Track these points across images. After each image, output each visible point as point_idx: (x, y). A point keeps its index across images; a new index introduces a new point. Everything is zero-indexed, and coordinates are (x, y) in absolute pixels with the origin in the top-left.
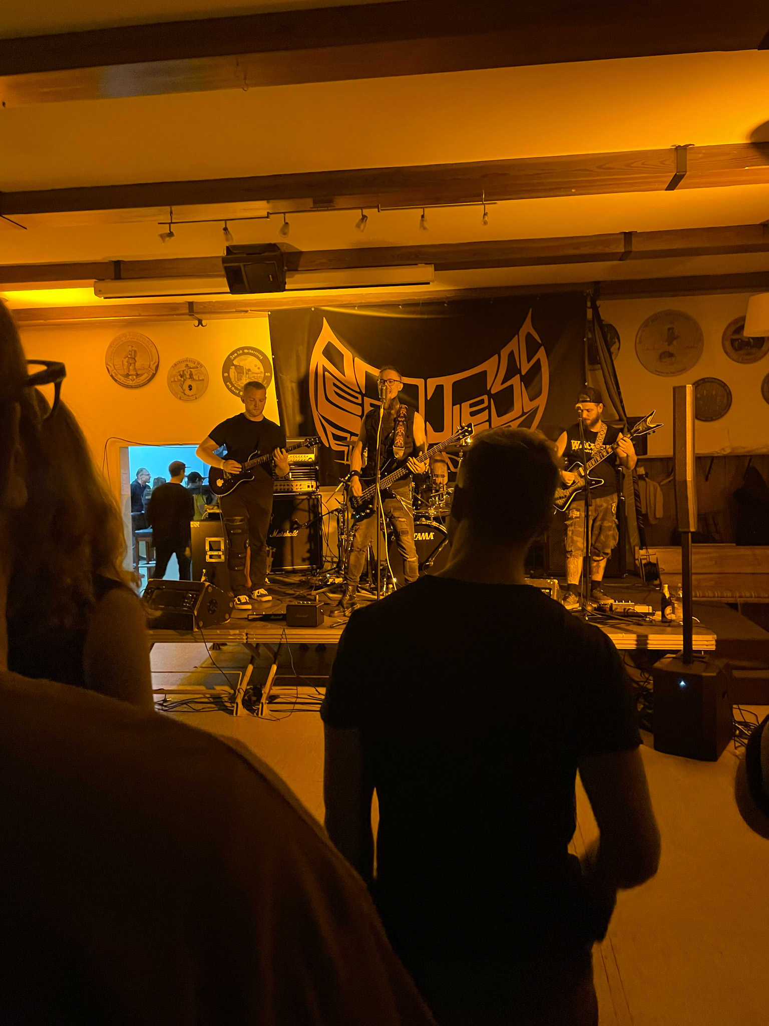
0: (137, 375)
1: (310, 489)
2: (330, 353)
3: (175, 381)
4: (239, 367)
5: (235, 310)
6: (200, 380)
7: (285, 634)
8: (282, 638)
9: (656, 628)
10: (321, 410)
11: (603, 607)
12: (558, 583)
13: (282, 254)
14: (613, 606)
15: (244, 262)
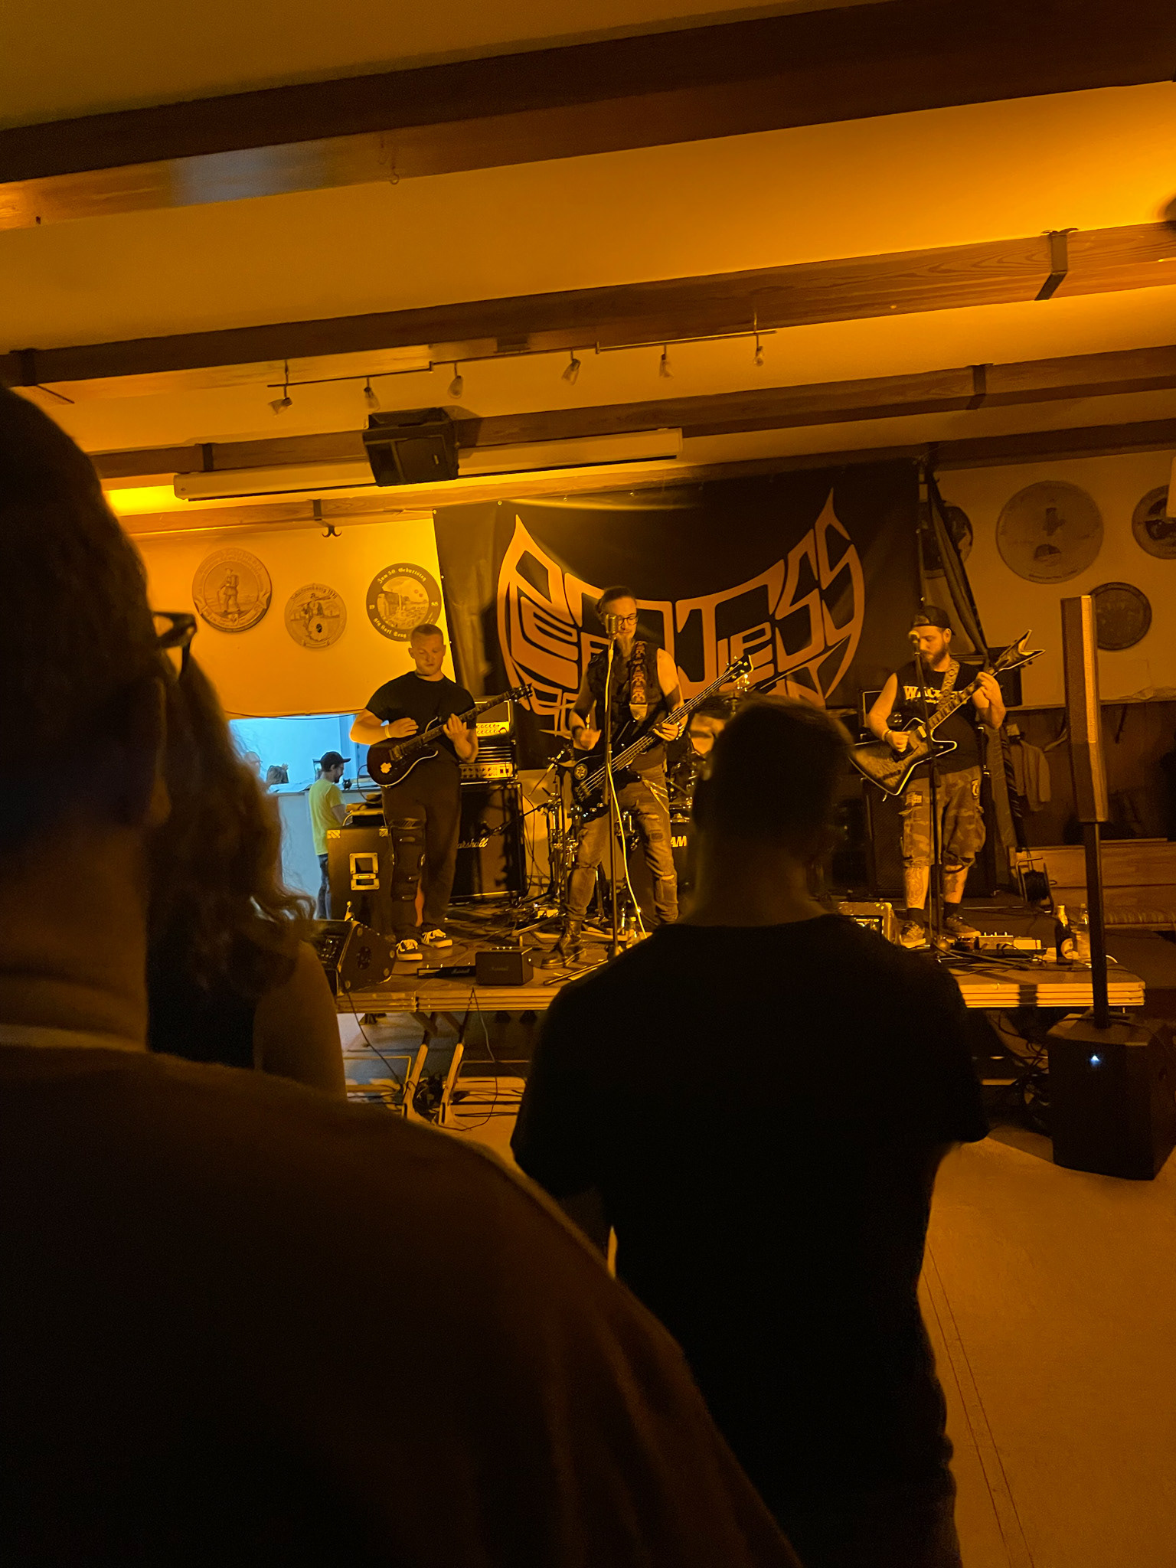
0: (240, 613)
1: (505, 775)
2: (527, 568)
3: (297, 620)
4: (390, 595)
5: (382, 510)
6: (333, 617)
7: (475, 997)
8: (471, 1003)
9: (1050, 974)
10: (517, 655)
11: (963, 943)
12: (893, 908)
13: (452, 423)
14: (980, 940)
15: (396, 438)
